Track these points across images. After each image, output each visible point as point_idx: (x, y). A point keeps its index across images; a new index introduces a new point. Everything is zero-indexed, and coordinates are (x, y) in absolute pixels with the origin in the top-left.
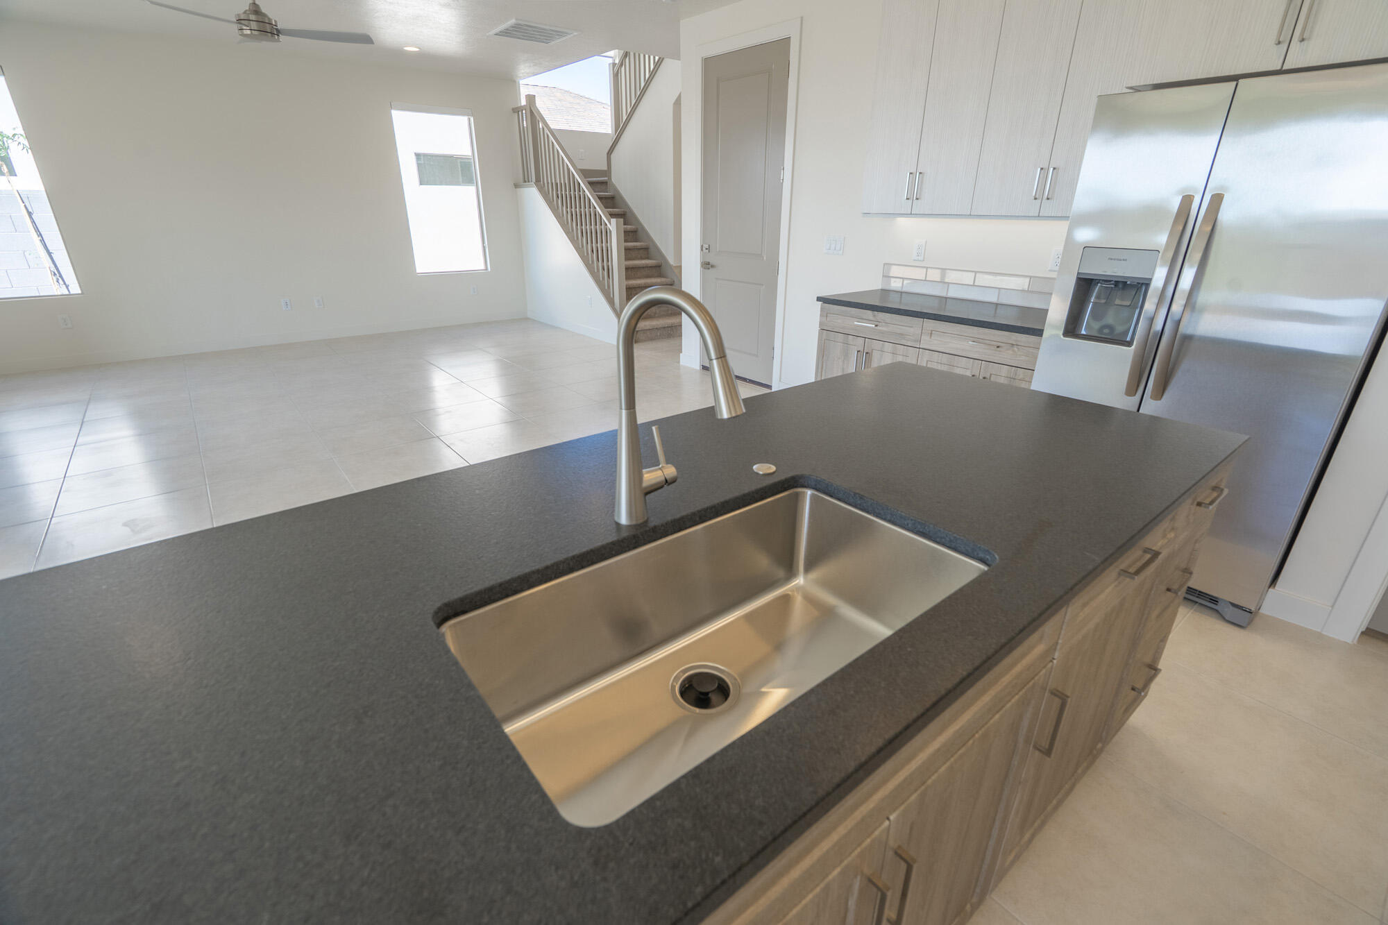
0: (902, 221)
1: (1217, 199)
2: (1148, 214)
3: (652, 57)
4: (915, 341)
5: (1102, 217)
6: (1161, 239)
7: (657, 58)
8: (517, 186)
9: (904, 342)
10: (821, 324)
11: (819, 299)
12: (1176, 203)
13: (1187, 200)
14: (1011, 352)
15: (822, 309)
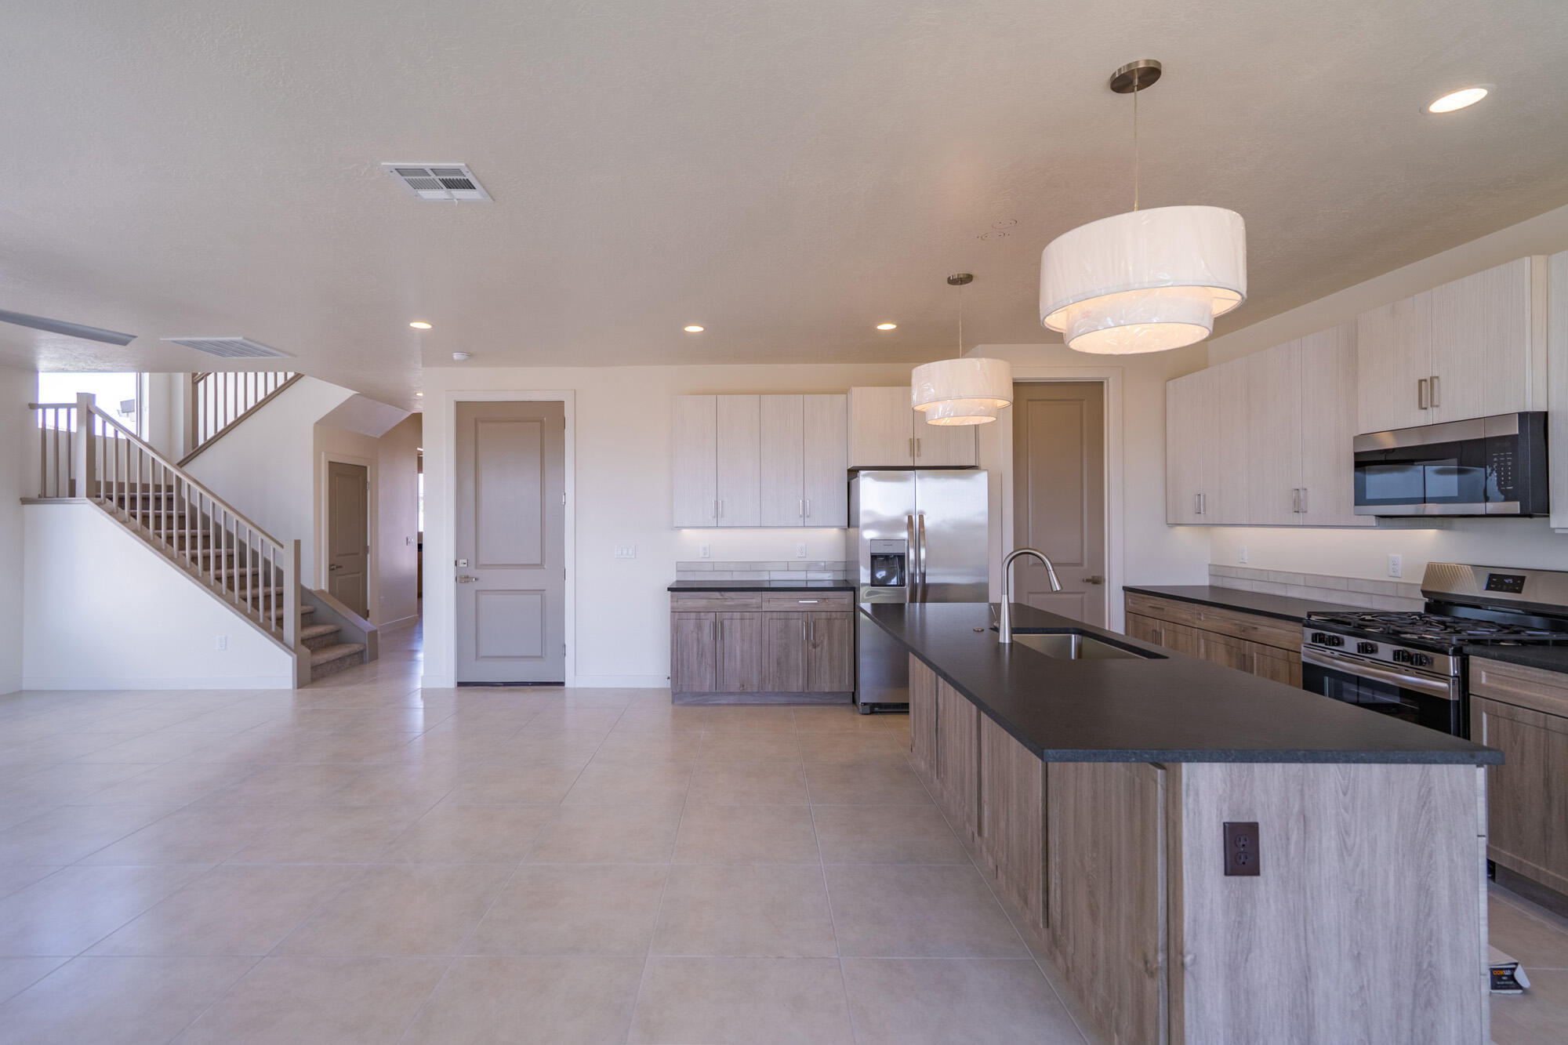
0: (685, 531)
1: (921, 517)
2: (893, 524)
3: (271, 375)
4: (758, 608)
5: (877, 525)
6: (905, 535)
7: (290, 375)
8: (25, 501)
9: (749, 610)
10: (672, 608)
11: (669, 589)
12: (906, 519)
13: (910, 518)
14: (824, 603)
15: (672, 596)
